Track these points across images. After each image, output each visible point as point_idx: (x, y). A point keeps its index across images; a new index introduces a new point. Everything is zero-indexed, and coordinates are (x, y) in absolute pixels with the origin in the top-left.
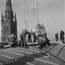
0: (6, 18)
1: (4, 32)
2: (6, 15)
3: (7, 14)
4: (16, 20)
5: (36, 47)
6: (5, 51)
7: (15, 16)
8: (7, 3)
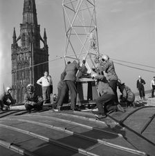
0: (23, 40)
1: (18, 75)
2: (24, 35)
3: (26, 31)
4: (46, 47)
5: (94, 110)
6: (23, 120)
7: (45, 37)
8: (25, 6)
